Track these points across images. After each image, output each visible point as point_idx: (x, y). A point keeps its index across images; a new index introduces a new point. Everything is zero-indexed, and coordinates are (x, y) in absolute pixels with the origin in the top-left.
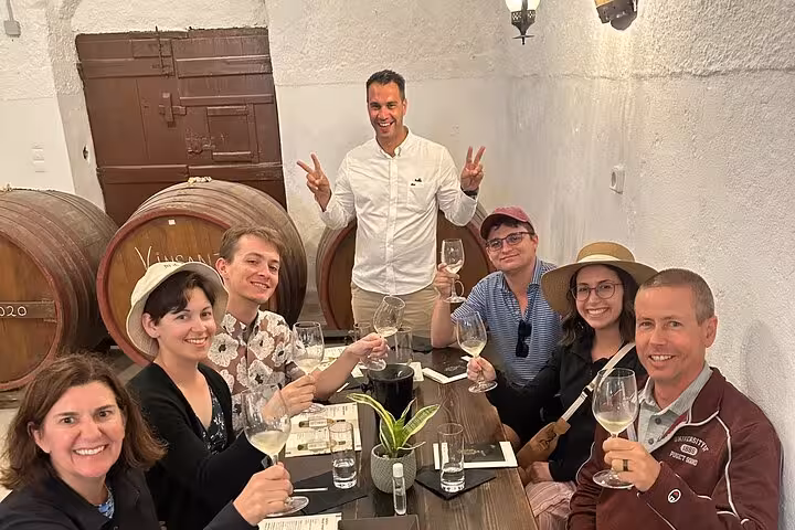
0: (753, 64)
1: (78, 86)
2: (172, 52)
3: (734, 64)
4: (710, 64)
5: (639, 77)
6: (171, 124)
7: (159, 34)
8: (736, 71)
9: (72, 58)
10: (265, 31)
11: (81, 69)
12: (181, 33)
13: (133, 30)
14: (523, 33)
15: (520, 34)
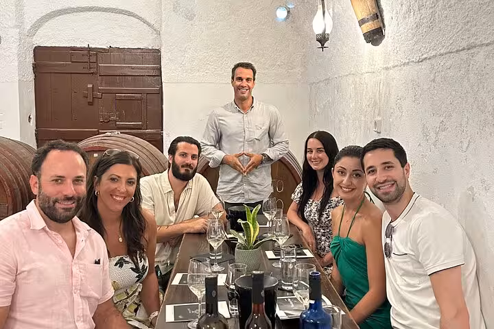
0: (442, 51)
1: (31, 77)
2: (97, 60)
3: (434, 53)
4: (422, 55)
5: (387, 69)
6: (91, 104)
7: (89, 49)
8: (435, 56)
9: (30, 59)
10: (159, 51)
11: (35, 67)
12: (104, 49)
13: (73, 45)
14: (323, 45)
15: (320, 46)
